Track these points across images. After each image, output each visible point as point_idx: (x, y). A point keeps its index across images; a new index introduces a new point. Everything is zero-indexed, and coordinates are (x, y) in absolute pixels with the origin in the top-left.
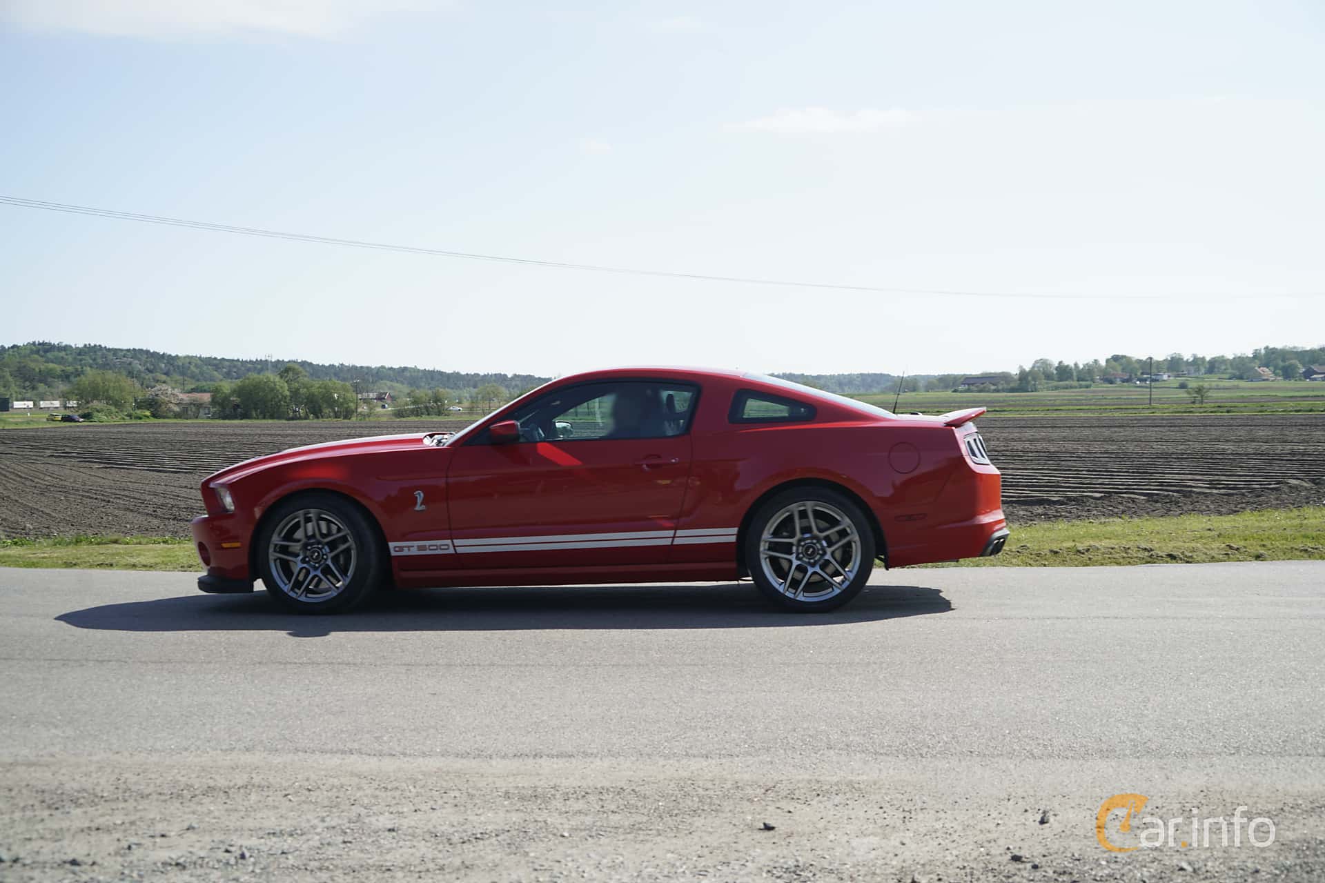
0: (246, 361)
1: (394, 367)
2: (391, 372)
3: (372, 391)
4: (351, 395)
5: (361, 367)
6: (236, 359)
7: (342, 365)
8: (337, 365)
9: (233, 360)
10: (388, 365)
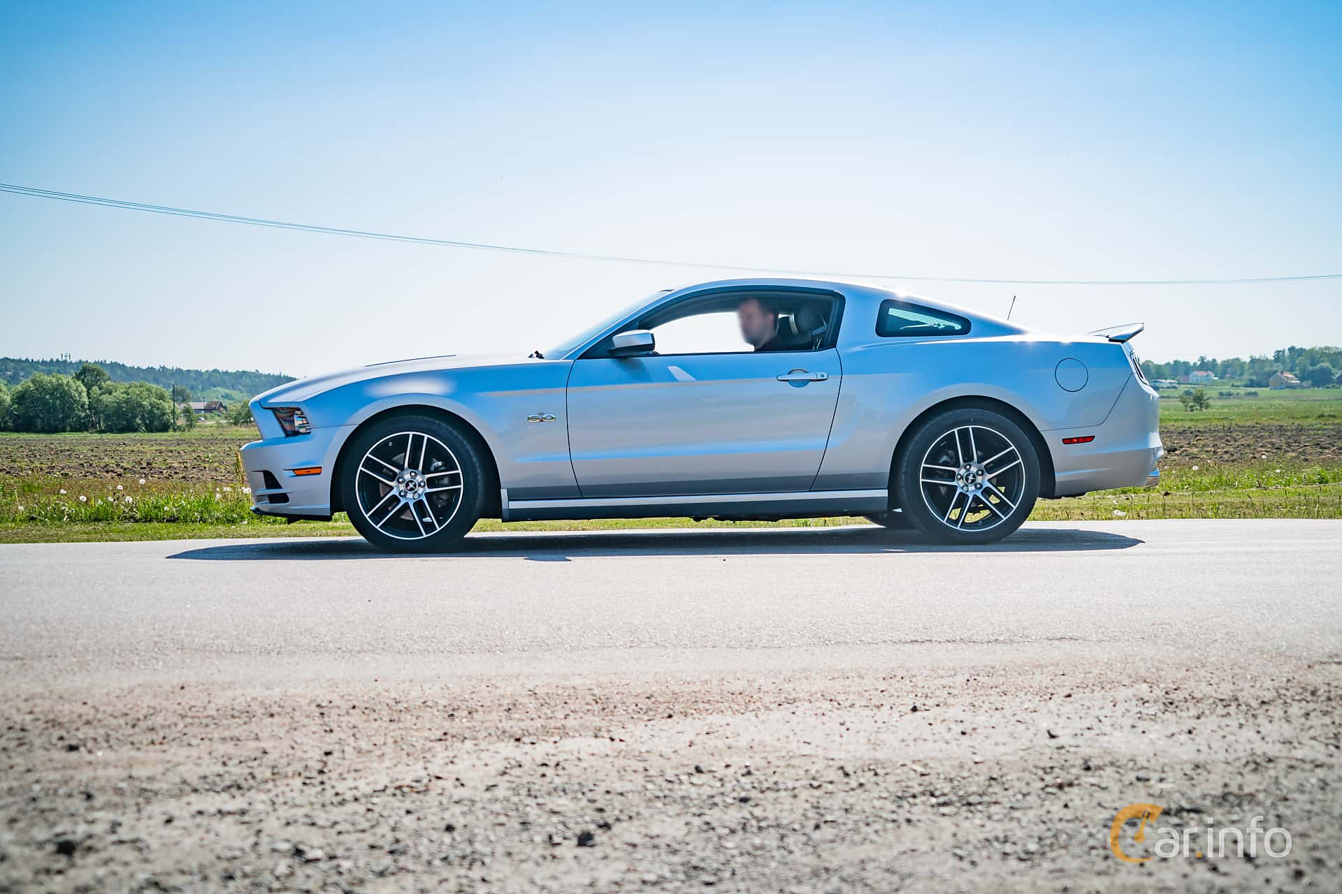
0: (38, 362)
1: (229, 371)
2: (226, 378)
3: (197, 400)
4: (168, 405)
5: (189, 371)
6: (24, 359)
7: (163, 368)
8: (157, 368)
9: (20, 361)
10: (222, 369)
